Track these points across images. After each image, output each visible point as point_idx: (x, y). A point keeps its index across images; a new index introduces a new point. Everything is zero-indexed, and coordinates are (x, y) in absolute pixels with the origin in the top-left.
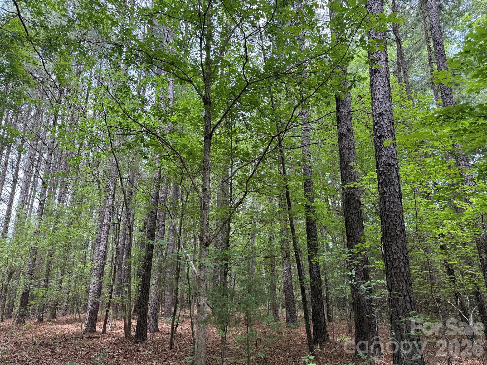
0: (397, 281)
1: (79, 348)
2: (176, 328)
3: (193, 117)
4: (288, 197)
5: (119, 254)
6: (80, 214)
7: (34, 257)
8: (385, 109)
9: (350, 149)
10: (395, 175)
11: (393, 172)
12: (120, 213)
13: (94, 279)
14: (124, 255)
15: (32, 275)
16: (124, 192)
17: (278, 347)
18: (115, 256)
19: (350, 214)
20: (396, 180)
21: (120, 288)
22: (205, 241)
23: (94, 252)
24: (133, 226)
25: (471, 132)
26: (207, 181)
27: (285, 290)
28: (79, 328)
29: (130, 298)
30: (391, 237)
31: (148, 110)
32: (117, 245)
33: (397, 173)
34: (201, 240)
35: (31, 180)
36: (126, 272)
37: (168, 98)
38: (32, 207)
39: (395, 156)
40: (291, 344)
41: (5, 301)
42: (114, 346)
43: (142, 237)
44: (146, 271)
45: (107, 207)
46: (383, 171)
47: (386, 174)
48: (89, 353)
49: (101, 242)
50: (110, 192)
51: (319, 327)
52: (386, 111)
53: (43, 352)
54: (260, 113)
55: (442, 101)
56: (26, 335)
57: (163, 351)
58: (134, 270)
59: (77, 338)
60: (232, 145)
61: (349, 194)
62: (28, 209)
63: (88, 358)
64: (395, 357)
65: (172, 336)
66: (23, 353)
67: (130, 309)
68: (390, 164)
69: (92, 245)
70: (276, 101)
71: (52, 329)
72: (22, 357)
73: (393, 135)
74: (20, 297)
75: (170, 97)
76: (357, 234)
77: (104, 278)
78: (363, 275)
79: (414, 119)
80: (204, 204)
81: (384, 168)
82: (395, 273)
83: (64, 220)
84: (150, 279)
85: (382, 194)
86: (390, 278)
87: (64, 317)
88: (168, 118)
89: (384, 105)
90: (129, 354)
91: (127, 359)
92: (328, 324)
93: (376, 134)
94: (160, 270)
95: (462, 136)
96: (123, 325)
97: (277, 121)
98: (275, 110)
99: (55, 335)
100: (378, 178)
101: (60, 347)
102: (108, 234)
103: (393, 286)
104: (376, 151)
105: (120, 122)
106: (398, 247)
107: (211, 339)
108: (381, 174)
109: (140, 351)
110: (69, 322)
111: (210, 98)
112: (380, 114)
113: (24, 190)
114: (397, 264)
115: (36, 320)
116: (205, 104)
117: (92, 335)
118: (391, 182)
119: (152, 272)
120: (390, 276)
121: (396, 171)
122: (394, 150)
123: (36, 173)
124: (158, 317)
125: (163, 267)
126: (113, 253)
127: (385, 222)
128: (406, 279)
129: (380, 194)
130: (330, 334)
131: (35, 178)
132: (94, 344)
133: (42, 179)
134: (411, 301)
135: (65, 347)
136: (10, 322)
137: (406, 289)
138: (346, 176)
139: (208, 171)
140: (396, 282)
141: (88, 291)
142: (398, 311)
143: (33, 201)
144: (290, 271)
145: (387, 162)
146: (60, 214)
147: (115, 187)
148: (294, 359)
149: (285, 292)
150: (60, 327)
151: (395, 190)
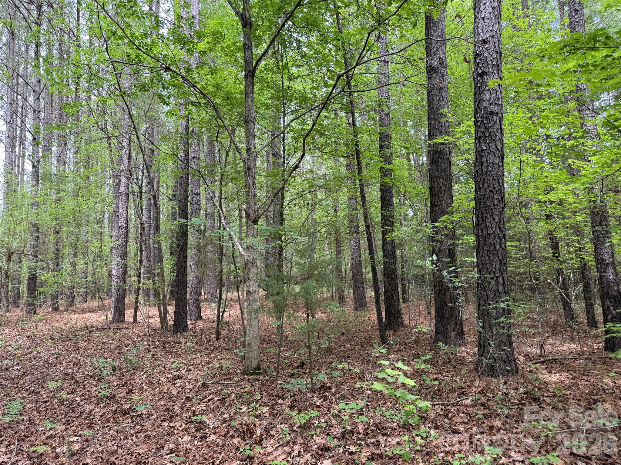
0: (490, 260)
1: (107, 340)
2: (222, 315)
3: (229, 45)
4: (358, 158)
5: (144, 230)
6: (88, 179)
7: (36, 234)
8: (491, 34)
9: (442, 90)
10: (497, 127)
11: (495, 123)
12: (140, 178)
13: (116, 260)
14: (152, 229)
15: (36, 257)
16: (142, 150)
17: (343, 333)
18: (139, 231)
19: (437, 177)
20: (499, 134)
21: (150, 271)
22: (253, 216)
23: (112, 227)
24: (159, 194)
25: (603, 68)
26: (251, 137)
27: (352, 269)
28: (105, 318)
29: (164, 283)
30: (486, 207)
31: (166, 35)
32: (141, 219)
33: (500, 124)
34: (248, 215)
35: (16, 133)
36: (156, 251)
37: (191, 15)
38: (23, 170)
39: (499, 101)
40: (359, 330)
41: (8, 287)
42: (149, 338)
43: (172, 208)
44: (181, 250)
45: (122, 170)
46: (482, 121)
47: (486, 125)
48: (119, 346)
49: (120, 216)
50: (123, 150)
51: (393, 311)
52: (493, 36)
53: (64, 347)
54: (322, 38)
55: (568, 20)
56: (40, 327)
57: (208, 341)
58: (165, 248)
59: (102, 329)
60: (283, 84)
61: (437, 152)
62: (18, 172)
63: (119, 353)
64: (481, 346)
65: (218, 325)
66: (39, 349)
67: (165, 295)
68: (492, 112)
69: (109, 218)
70: (342, 20)
71: (71, 319)
72: (38, 353)
73: (499, 71)
74: (26, 282)
75: (195, 14)
76: (443, 203)
77: (128, 259)
78: (447, 252)
79: (528, 46)
80: (249, 169)
81: (484, 118)
82: (488, 251)
83: (69, 187)
84: (187, 260)
85: (479, 152)
86: (481, 256)
87: (85, 305)
88: (193, 46)
89: (491, 28)
90: (167, 347)
91: (165, 353)
92: (402, 305)
93: (477, 70)
94: (199, 248)
95: (591, 73)
96: (157, 313)
97: (344, 50)
98: (342, 32)
99: (76, 327)
100: (475, 131)
101: (83, 340)
102: (128, 205)
103: (484, 266)
104: (475, 94)
105: (127, 53)
106: (494, 220)
107: (265, 326)
108: (479, 126)
109: (181, 343)
110: (91, 310)
111: (250, 18)
112: (485, 42)
113: (10, 147)
114: (491, 240)
115: (50, 309)
116: (244, 26)
117: (121, 326)
118: (491, 136)
119: (189, 251)
120: (481, 255)
121: (500, 121)
122: (498, 93)
123: (22, 124)
124: (200, 304)
125: (202, 245)
126: (136, 227)
127: (480, 188)
128: (500, 258)
129: (477, 152)
130: (404, 317)
131: (21, 131)
132: (124, 336)
133: (30, 132)
134: (504, 283)
135: (89, 340)
136: (18, 311)
137: (500, 269)
138: (434, 127)
139: (252, 124)
140: (488, 262)
141: (110, 274)
142: (487, 295)
143: (23, 162)
144: (359, 247)
145: (489, 110)
146: (61, 180)
147: (130, 143)
148: (362, 347)
149: (353, 272)
150: (81, 316)
151: (497, 147)
